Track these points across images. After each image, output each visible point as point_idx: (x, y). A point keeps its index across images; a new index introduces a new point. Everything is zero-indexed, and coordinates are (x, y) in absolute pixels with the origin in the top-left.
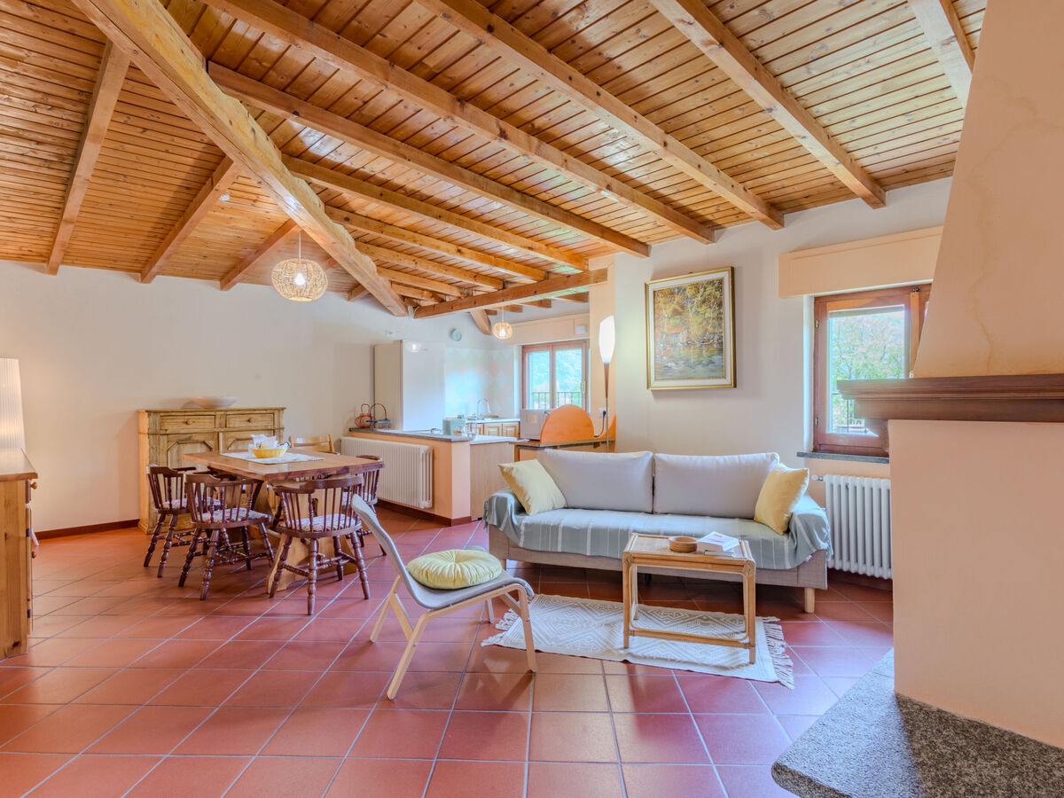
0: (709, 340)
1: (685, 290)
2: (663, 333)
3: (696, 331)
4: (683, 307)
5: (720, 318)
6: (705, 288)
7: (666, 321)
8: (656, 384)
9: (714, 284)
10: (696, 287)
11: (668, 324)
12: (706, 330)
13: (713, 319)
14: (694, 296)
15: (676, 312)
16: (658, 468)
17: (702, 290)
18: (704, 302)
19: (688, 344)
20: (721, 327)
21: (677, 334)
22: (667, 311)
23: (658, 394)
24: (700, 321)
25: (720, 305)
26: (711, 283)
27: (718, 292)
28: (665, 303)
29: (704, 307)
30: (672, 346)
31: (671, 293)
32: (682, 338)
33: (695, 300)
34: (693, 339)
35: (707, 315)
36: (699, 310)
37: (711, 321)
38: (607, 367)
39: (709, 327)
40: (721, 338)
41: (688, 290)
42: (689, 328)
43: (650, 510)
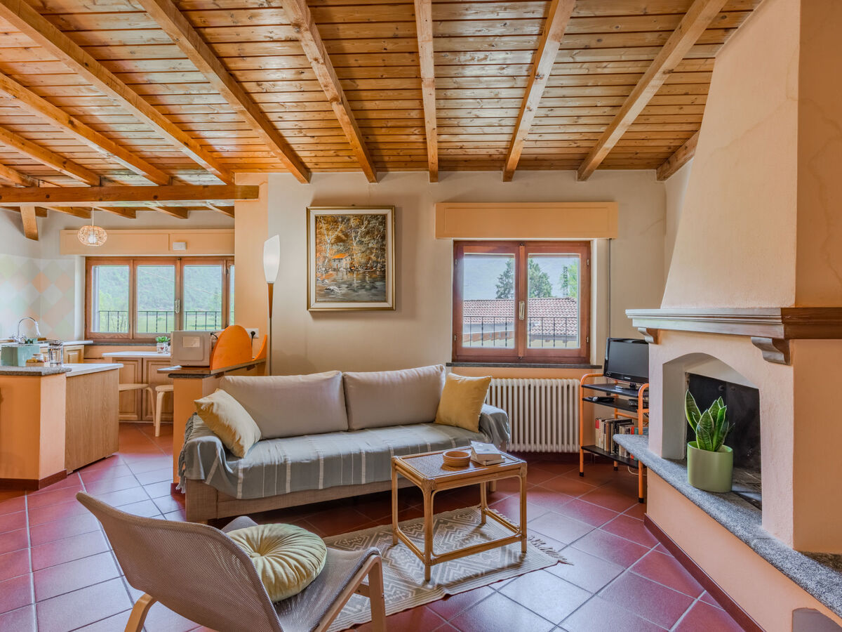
0: (372, 268)
1: (349, 220)
2: (325, 257)
3: (359, 258)
4: (346, 235)
5: (383, 249)
6: (369, 221)
7: (328, 246)
8: (315, 306)
9: (377, 219)
10: (360, 217)
11: (330, 251)
12: (370, 259)
13: (377, 249)
14: (358, 226)
15: (338, 240)
16: (350, 387)
17: (366, 223)
18: (368, 233)
19: (351, 270)
20: (384, 257)
21: (340, 260)
22: (330, 237)
23: (317, 315)
24: (363, 249)
25: (384, 237)
26: (375, 217)
27: (381, 227)
28: (327, 229)
29: (366, 240)
30: (334, 270)
31: (334, 221)
32: (345, 263)
33: (359, 230)
34: (356, 265)
35: (370, 245)
36: (363, 240)
37: (374, 251)
38: (271, 286)
39: (372, 256)
40: (383, 266)
41: (352, 220)
42: (353, 255)
43: (346, 428)
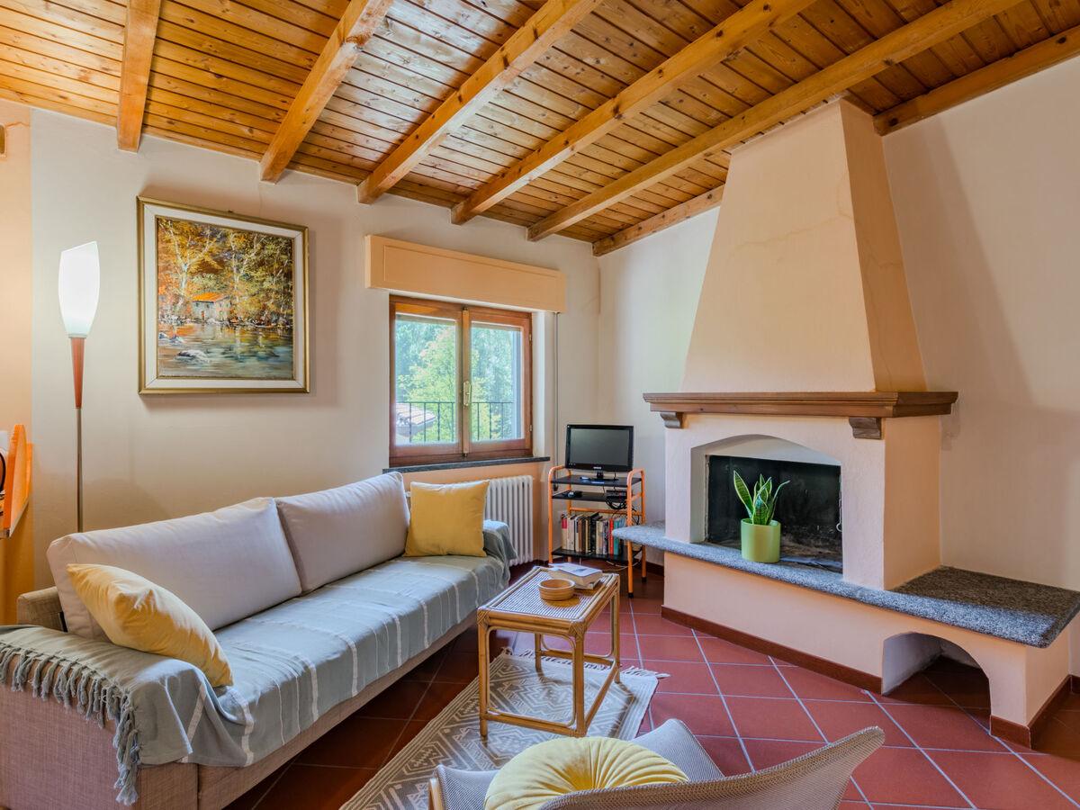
0: (269, 322)
1: (225, 236)
2: (177, 297)
3: (245, 303)
4: (221, 262)
5: (288, 293)
6: (263, 246)
7: (184, 277)
8: (152, 382)
9: (278, 243)
10: (248, 234)
11: (187, 285)
12: (265, 307)
13: (277, 292)
14: (244, 250)
15: (205, 268)
17: (257, 246)
18: (261, 264)
19: (231, 323)
20: (290, 307)
21: (208, 304)
22: (191, 260)
24: (254, 290)
25: (289, 275)
26: (274, 238)
27: (284, 257)
28: (182, 246)
29: (260, 273)
30: (197, 321)
31: (196, 234)
32: (219, 310)
33: (246, 257)
34: (241, 316)
35: (266, 285)
36: (253, 274)
37: (273, 295)
38: (78, 346)
39: (269, 304)
40: (289, 322)
41: (231, 238)
42: (233, 298)
43: (299, 590)
